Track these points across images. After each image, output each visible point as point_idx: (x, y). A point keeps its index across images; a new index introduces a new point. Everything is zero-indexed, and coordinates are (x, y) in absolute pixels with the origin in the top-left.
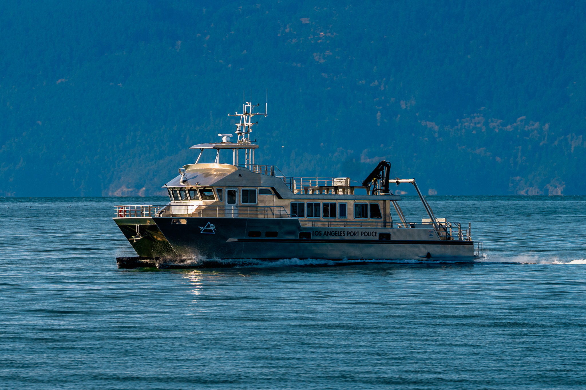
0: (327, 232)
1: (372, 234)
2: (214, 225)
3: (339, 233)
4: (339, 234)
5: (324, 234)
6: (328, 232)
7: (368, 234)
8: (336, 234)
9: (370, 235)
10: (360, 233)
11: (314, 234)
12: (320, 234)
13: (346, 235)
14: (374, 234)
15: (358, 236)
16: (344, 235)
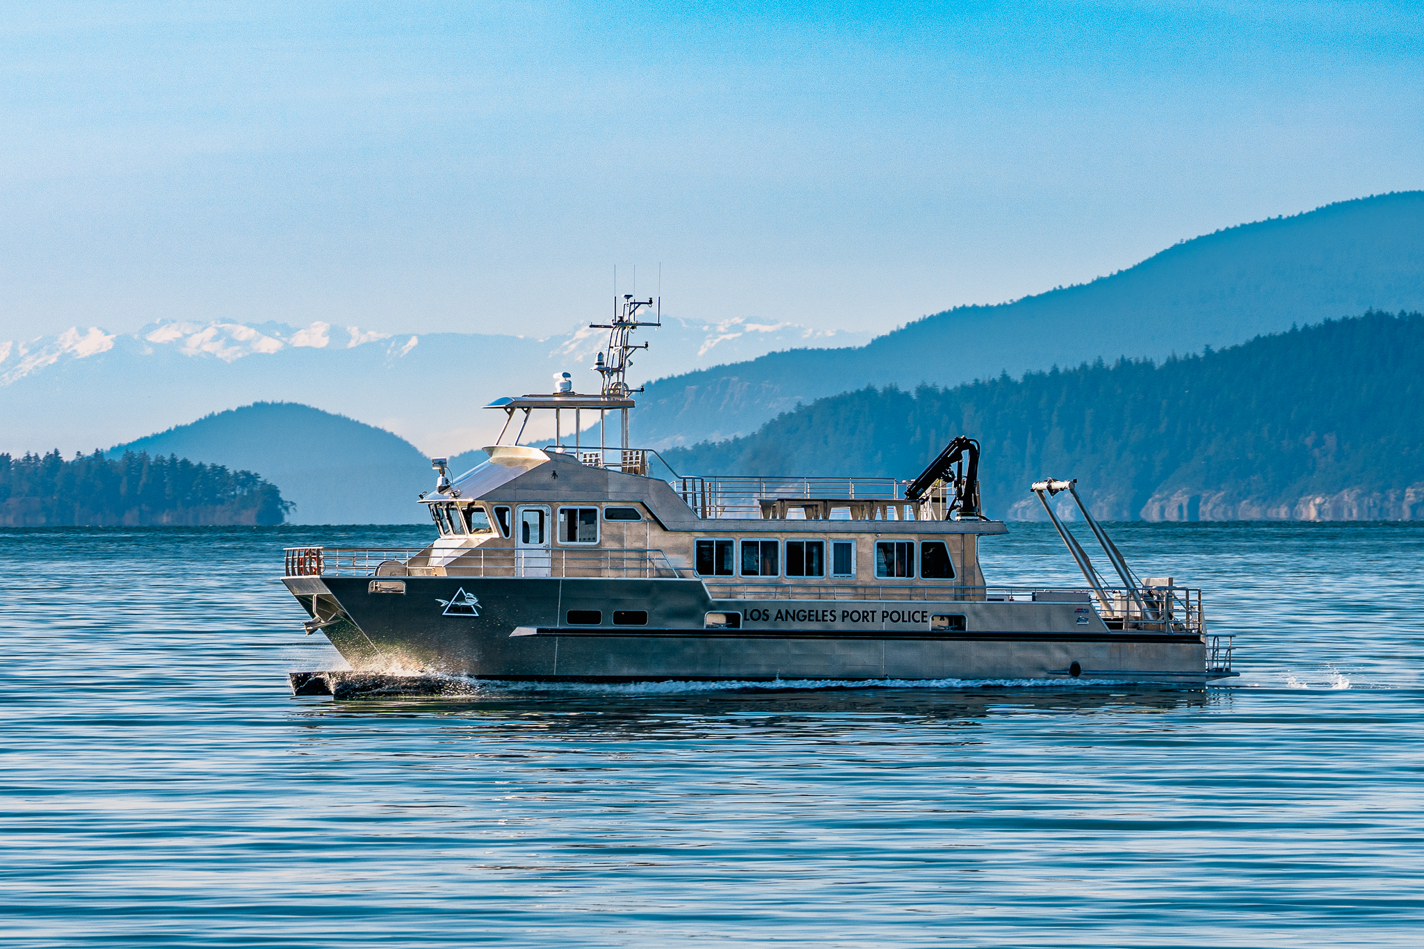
0: (784, 613)
1: (912, 617)
2: (476, 596)
3: (820, 613)
4: (820, 618)
5: (777, 617)
6: (787, 611)
7: (901, 616)
8: (810, 615)
9: (906, 618)
10: (878, 616)
11: (748, 617)
12: (765, 618)
13: (839, 619)
14: (918, 617)
15: (873, 621)
16: (833, 619)
